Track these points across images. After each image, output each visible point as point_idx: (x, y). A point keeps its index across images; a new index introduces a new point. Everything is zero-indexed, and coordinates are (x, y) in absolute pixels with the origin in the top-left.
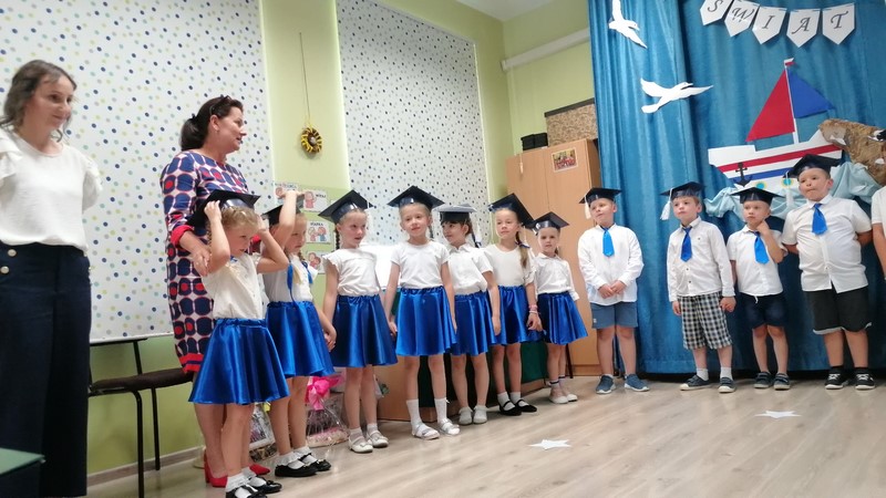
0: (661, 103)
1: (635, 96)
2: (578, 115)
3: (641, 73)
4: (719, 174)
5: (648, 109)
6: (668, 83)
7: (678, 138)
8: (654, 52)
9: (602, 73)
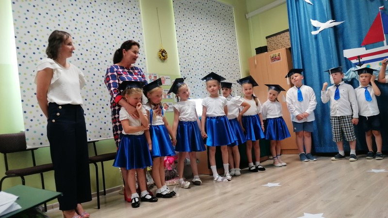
0: (320, 30)
1: (308, 27)
2: (281, 37)
3: (311, 16)
4: (348, 61)
5: (314, 33)
6: (323, 20)
7: (328, 45)
8: (317, 6)
9: (293, 18)
